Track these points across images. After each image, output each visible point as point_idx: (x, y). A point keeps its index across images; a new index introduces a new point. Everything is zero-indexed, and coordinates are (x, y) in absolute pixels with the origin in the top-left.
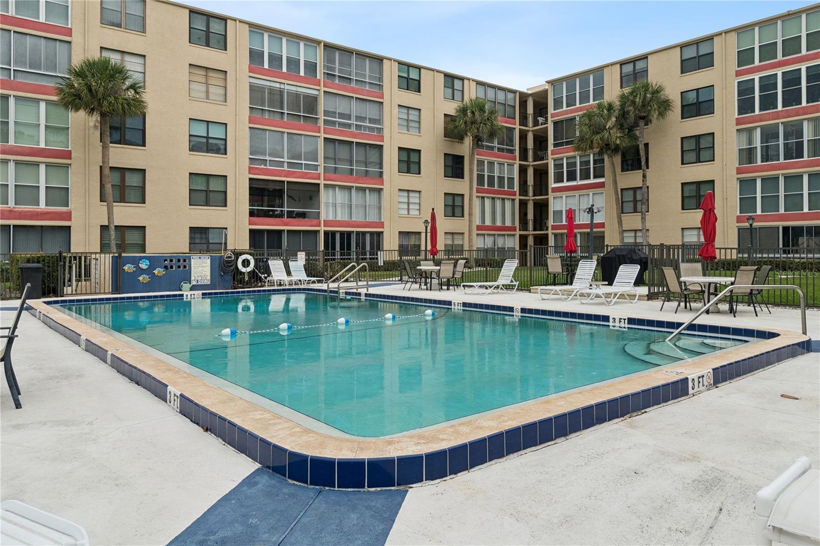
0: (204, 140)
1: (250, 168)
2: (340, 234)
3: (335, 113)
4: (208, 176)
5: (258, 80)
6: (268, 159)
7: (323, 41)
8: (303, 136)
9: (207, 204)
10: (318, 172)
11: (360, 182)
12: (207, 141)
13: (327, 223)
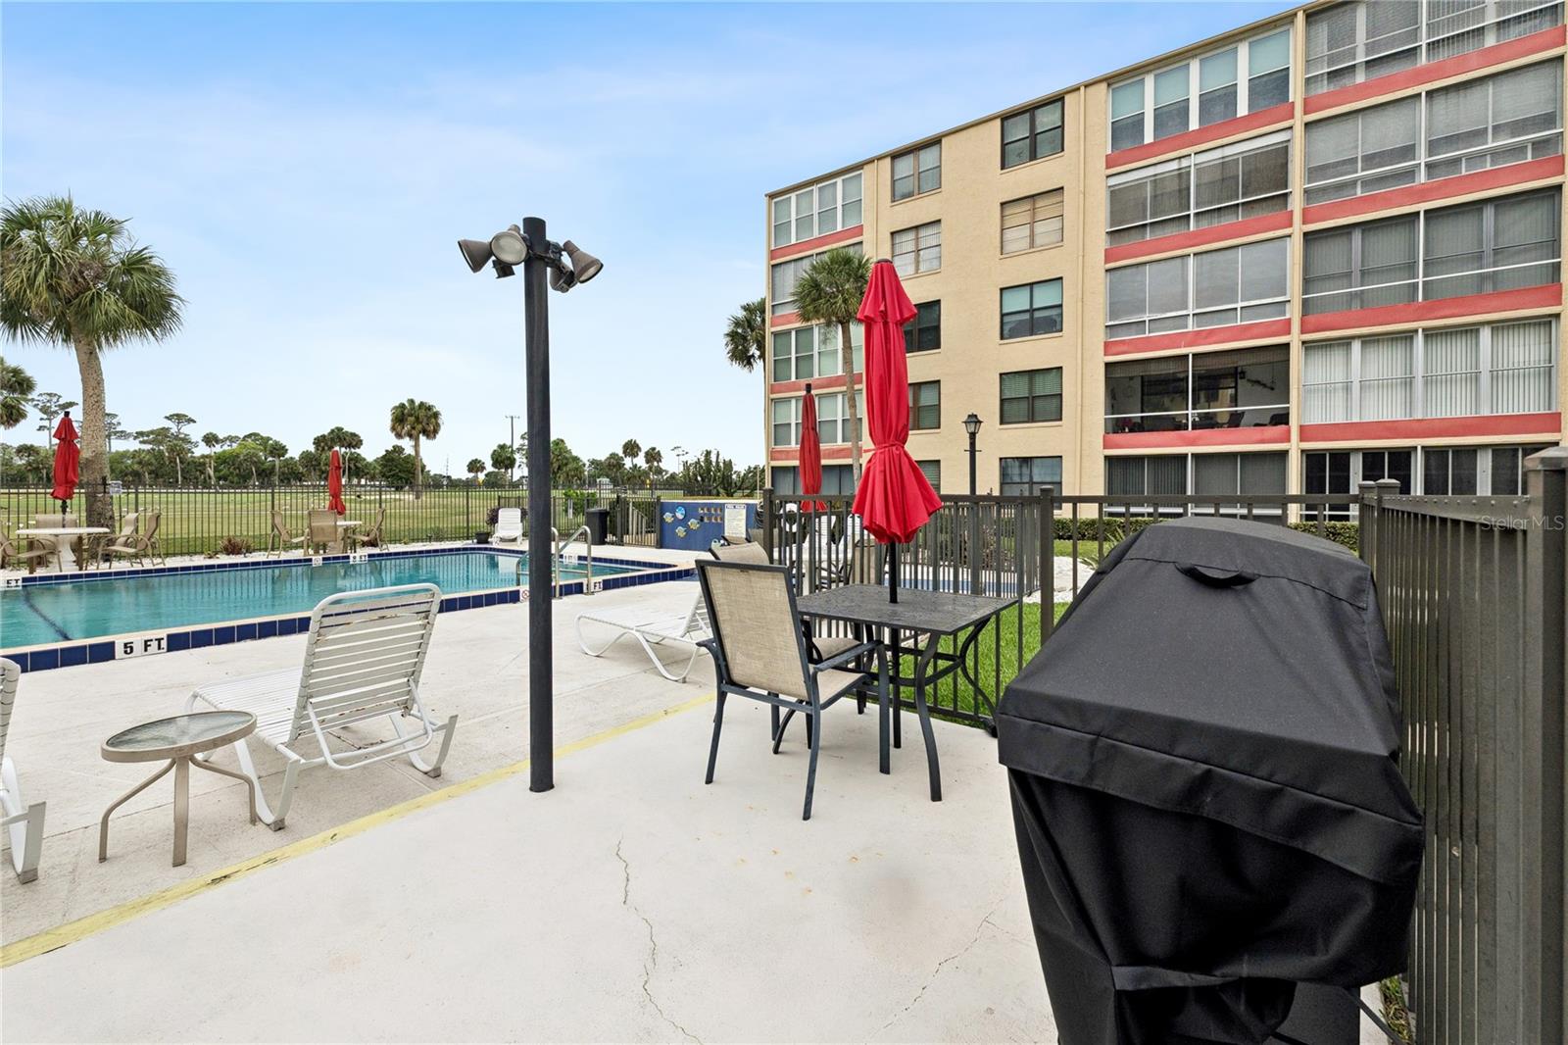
0: (1027, 316)
1: (1107, 345)
2: (1365, 456)
3: (1354, 161)
4: (1032, 373)
5: (1129, 174)
6: (1147, 319)
7: (1299, 9)
8: (1240, 248)
9: (1032, 418)
10: (1287, 316)
11: (1442, 313)
12: (1032, 317)
13: (1305, 433)
